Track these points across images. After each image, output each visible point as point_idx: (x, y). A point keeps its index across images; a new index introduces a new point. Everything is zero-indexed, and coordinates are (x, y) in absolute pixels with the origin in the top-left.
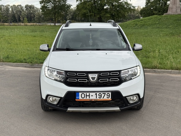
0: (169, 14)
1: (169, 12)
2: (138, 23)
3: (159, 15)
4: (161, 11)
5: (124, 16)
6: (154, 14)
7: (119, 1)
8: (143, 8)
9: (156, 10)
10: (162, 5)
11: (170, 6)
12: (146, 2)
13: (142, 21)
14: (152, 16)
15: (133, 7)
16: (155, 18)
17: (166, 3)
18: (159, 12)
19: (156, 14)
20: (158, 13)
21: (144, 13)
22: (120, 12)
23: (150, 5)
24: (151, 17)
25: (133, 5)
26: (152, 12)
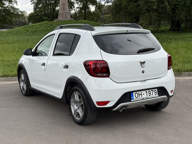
0: (59, 20)
1: (60, 18)
2: (28, 29)
3: (49, 21)
4: (51, 17)
5: (11, 21)
6: (44, 20)
7: (4, 6)
8: (32, 14)
9: (45, 16)
10: (50, 11)
11: (60, 12)
12: (34, 8)
13: (33, 28)
14: (43, 22)
15: (20, 12)
16: (47, 24)
17: (54, 9)
18: (49, 17)
19: (46, 20)
20: (48, 19)
21: (33, 19)
22: (6, 18)
23: (39, 10)
24: (41, 23)
25: (20, 10)
26: (42, 18)
